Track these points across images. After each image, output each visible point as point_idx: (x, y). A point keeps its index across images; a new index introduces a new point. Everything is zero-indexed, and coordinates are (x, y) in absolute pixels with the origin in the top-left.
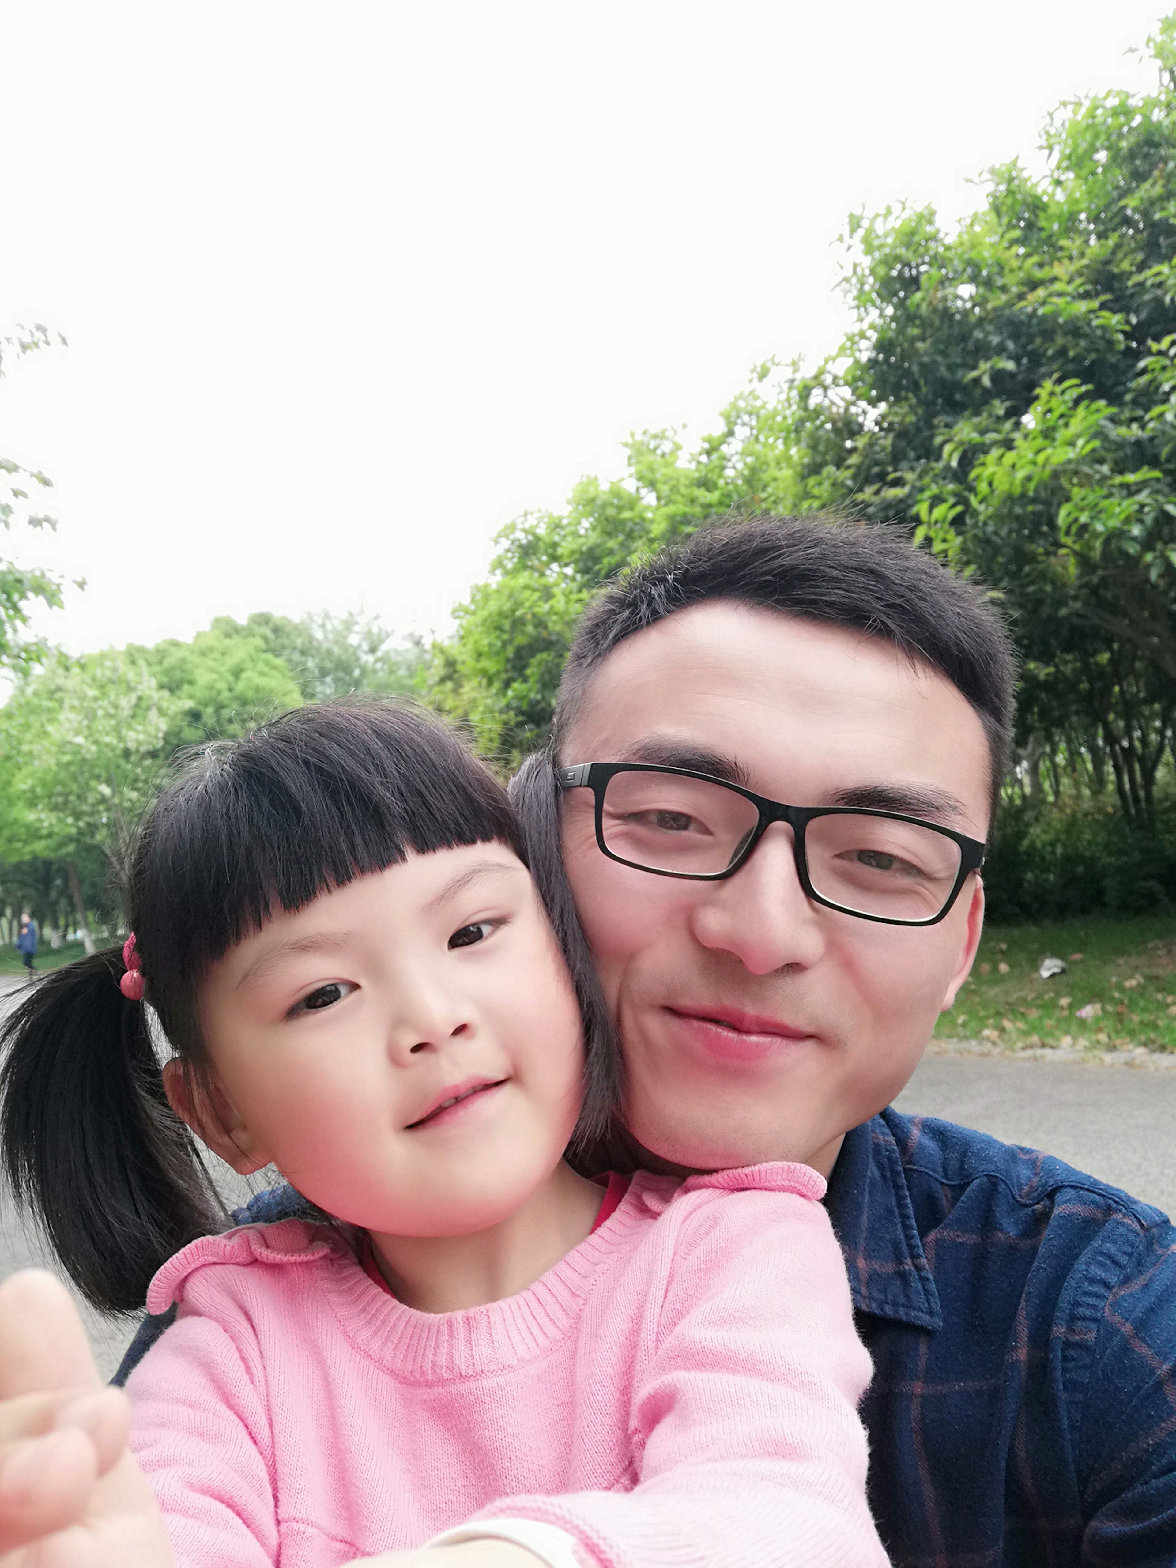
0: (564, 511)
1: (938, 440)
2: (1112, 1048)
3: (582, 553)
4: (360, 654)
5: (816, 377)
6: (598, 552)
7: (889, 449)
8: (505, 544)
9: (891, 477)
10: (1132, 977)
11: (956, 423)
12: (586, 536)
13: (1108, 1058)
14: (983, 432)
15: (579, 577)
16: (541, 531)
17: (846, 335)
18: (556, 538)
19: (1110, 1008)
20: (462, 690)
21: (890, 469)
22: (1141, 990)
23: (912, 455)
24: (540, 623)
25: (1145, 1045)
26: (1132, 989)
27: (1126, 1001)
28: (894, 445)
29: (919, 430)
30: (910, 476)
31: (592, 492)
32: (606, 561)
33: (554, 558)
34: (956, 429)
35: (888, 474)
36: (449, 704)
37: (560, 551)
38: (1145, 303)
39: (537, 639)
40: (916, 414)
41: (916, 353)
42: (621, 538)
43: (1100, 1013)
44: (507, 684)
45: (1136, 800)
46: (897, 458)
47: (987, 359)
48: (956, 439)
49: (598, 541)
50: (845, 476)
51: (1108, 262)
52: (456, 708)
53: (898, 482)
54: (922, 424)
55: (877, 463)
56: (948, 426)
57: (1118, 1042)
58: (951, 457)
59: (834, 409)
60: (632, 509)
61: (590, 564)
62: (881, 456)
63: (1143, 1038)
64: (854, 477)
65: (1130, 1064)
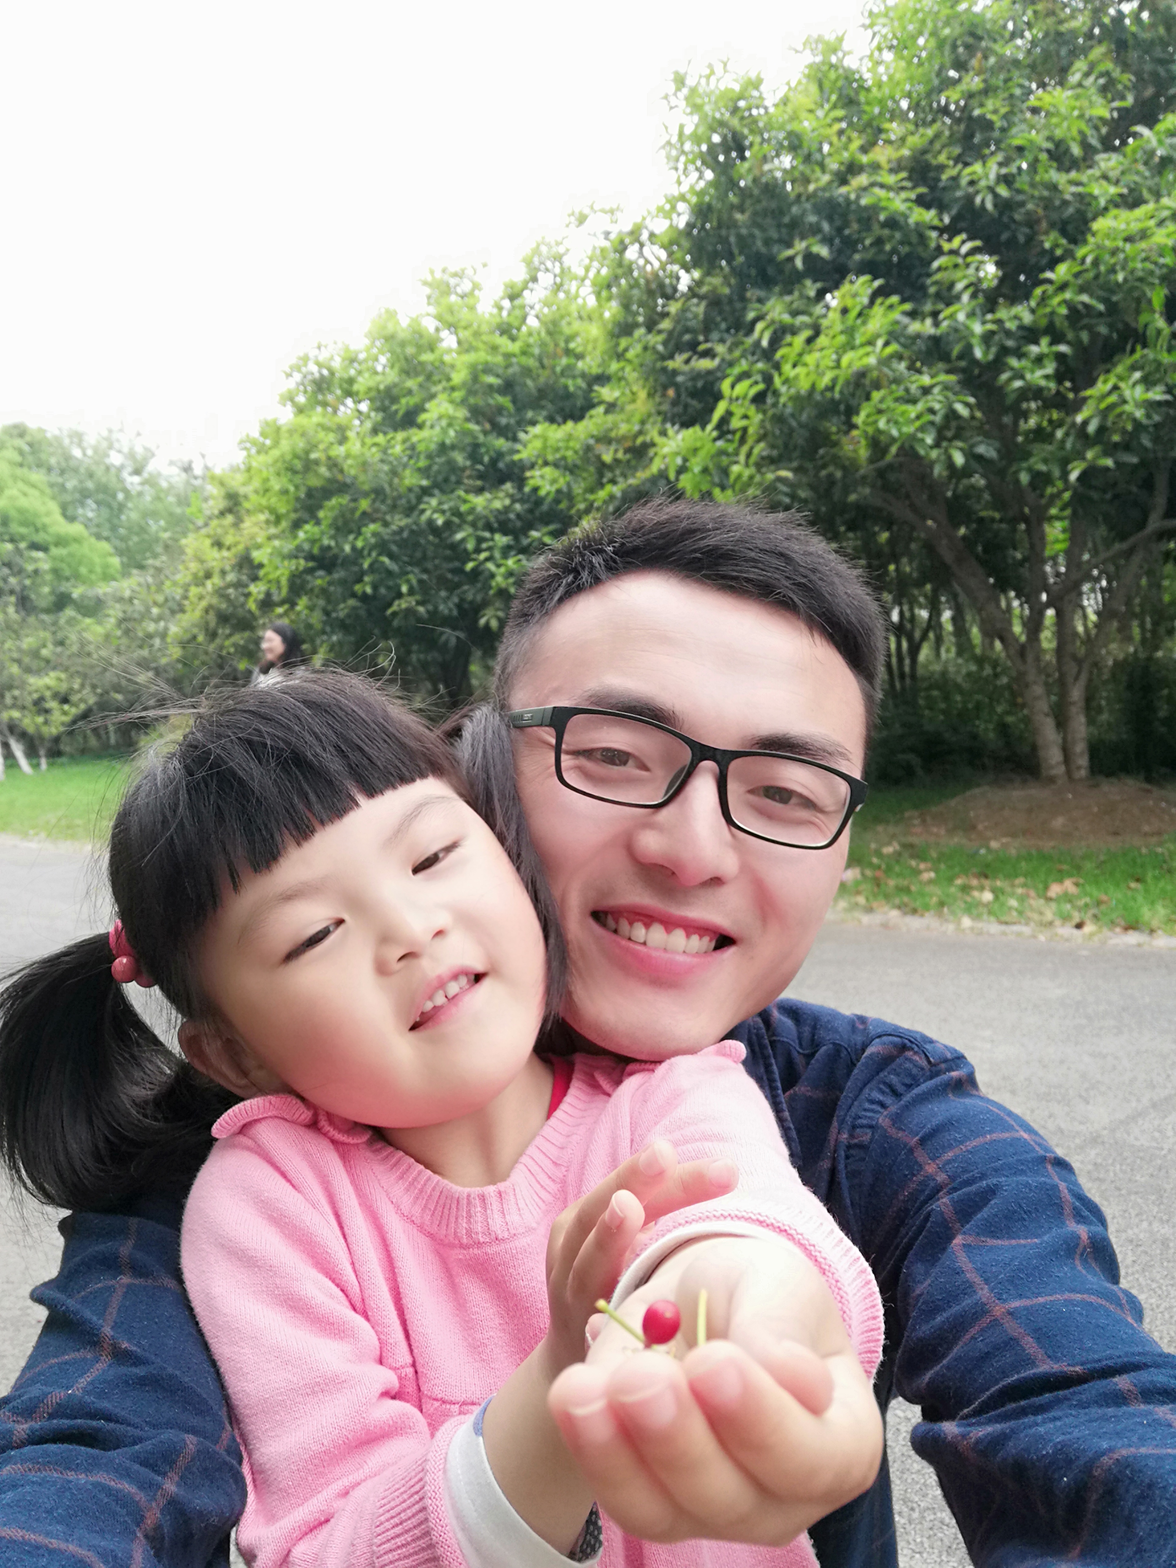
0: (359, 344)
1: (751, 315)
2: (869, 910)
3: (379, 391)
4: (125, 474)
5: (632, 233)
6: (395, 391)
7: (701, 317)
8: (298, 377)
9: (702, 347)
10: (889, 844)
11: (768, 299)
12: (383, 374)
13: (866, 919)
14: (794, 314)
15: (373, 414)
16: (337, 364)
17: (666, 196)
18: (352, 372)
19: (869, 873)
20: (243, 526)
21: (701, 338)
22: (898, 855)
23: (723, 326)
24: (333, 464)
25: (899, 907)
26: (889, 856)
27: (883, 866)
28: (706, 313)
29: (731, 301)
30: (720, 349)
31: (391, 328)
32: (403, 401)
33: (349, 393)
34: (769, 304)
35: (699, 343)
36: (229, 540)
37: (355, 387)
38: (957, 200)
39: (331, 481)
40: (729, 285)
41: (734, 224)
42: (421, 379)
43: (859, 876)
44: (297, 525)
45: (902, 676)
46: (708, 327)
47: (803, 238)
48: (768, 318)
49: (396, 380)
50: (656, 340)
51: (924, 152)
52: (236, 544)
53: (709, 354)
54: (735, 297)
55: (687, 330)
56: (760, 301)
57: (875, 905)
58: (762, 334)
59: (649, 268)
60: (432, 350)
61: (387, 403)
62: (692, 324)
63: (897, 901)
64: (665, 343)
65: (885, 926)
